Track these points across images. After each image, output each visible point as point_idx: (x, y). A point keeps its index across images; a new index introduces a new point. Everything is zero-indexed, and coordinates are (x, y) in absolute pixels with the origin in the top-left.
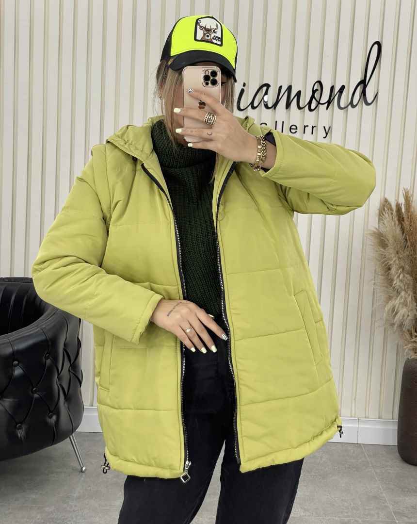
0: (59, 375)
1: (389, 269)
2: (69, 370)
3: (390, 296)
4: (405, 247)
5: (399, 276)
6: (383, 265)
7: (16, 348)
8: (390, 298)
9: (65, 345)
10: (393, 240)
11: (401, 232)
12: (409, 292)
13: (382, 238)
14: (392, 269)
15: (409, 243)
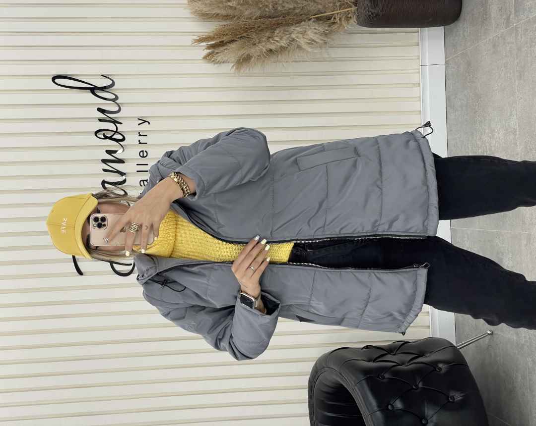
0: (399, 365)
1: (271, 50)
2: (394, 355)
3: (297, 47)
4: (248, 38)
5: (277, 41)
6: (267, 57)
7: (376, 408)
8: (299, 47)
9: (369, 361)
10: (243, 50)
11: (235, 43)
12: (292, 30)
13: (241, 60)
14: (271, 48)
15: (245, 34)
